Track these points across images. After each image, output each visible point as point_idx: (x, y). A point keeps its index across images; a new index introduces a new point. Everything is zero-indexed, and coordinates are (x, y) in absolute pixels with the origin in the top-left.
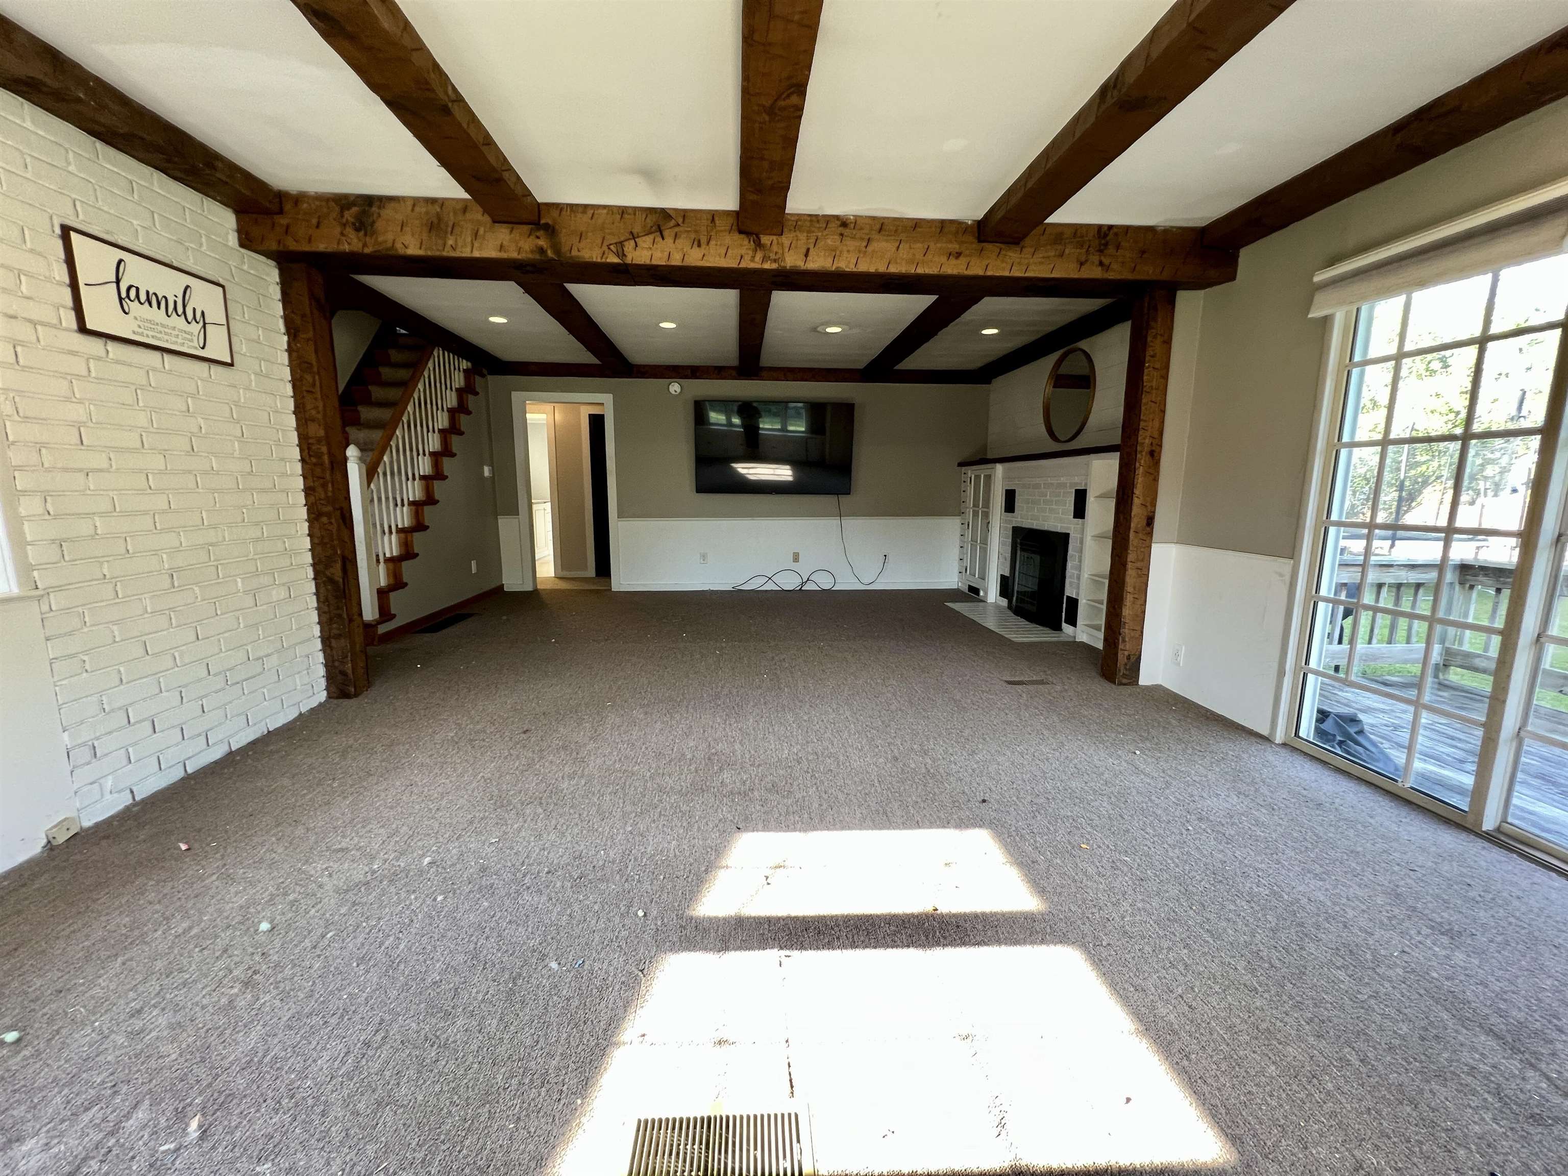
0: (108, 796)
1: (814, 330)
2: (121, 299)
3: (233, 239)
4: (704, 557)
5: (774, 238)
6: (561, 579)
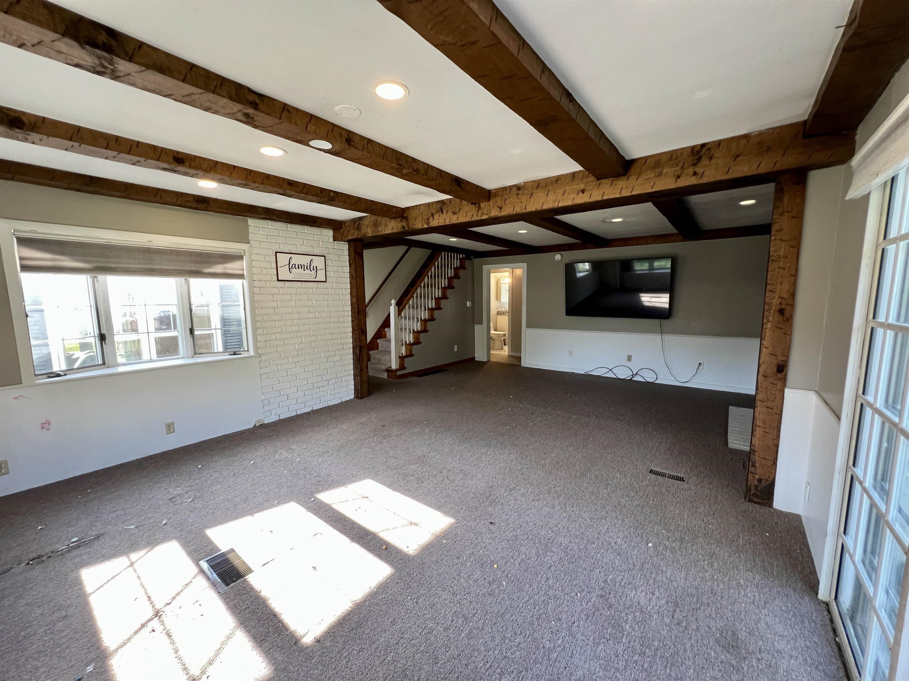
0: (273, 416)
1: (604, 222)
2: (290, 269)
3: (331, 239)
4: (571, 353)
5: (486, 203)
6: (510, 356)
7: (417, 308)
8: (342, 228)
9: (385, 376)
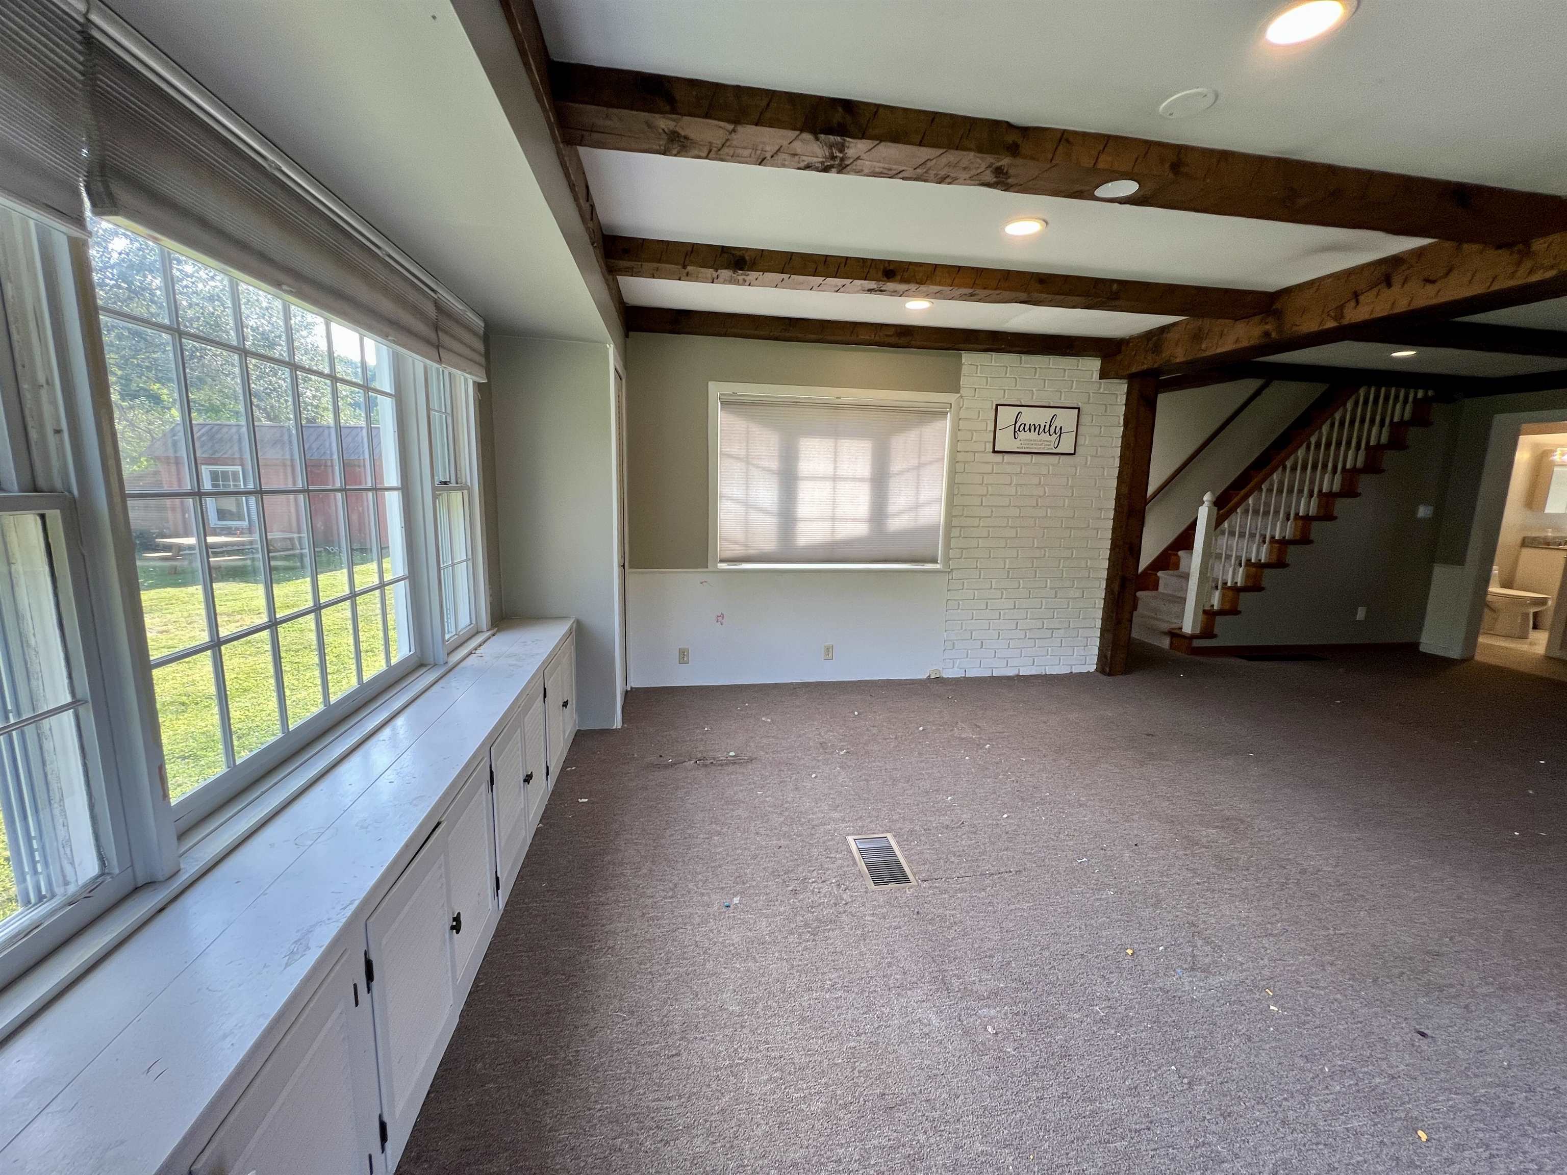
0: (956, 669)
2: (1015, 432)
3: (1096, 375)
5: (1552, 238)
6: (1548, 658)
7: (1266, 513)
8: (1120, 352)
9: (1165, 643)
